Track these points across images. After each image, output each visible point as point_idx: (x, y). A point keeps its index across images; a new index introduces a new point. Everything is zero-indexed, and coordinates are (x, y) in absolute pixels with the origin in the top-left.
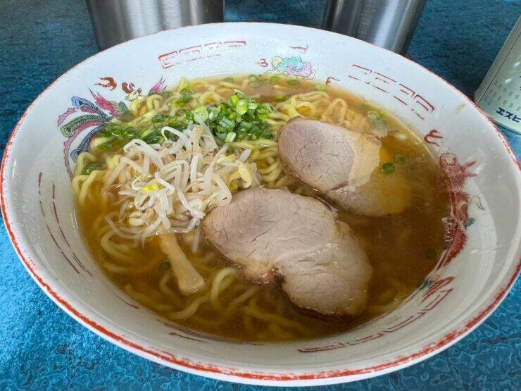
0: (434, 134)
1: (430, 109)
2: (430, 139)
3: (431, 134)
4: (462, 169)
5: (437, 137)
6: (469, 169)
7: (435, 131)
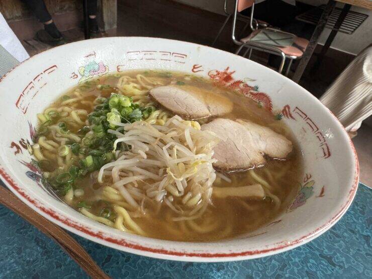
0: (196, 67)
1: (184, 56)
2: (195, 70)
3: (194, 67)
4: (225, 73)
5: (198, 67)
6: (229, 71)
7: (195, 65)
